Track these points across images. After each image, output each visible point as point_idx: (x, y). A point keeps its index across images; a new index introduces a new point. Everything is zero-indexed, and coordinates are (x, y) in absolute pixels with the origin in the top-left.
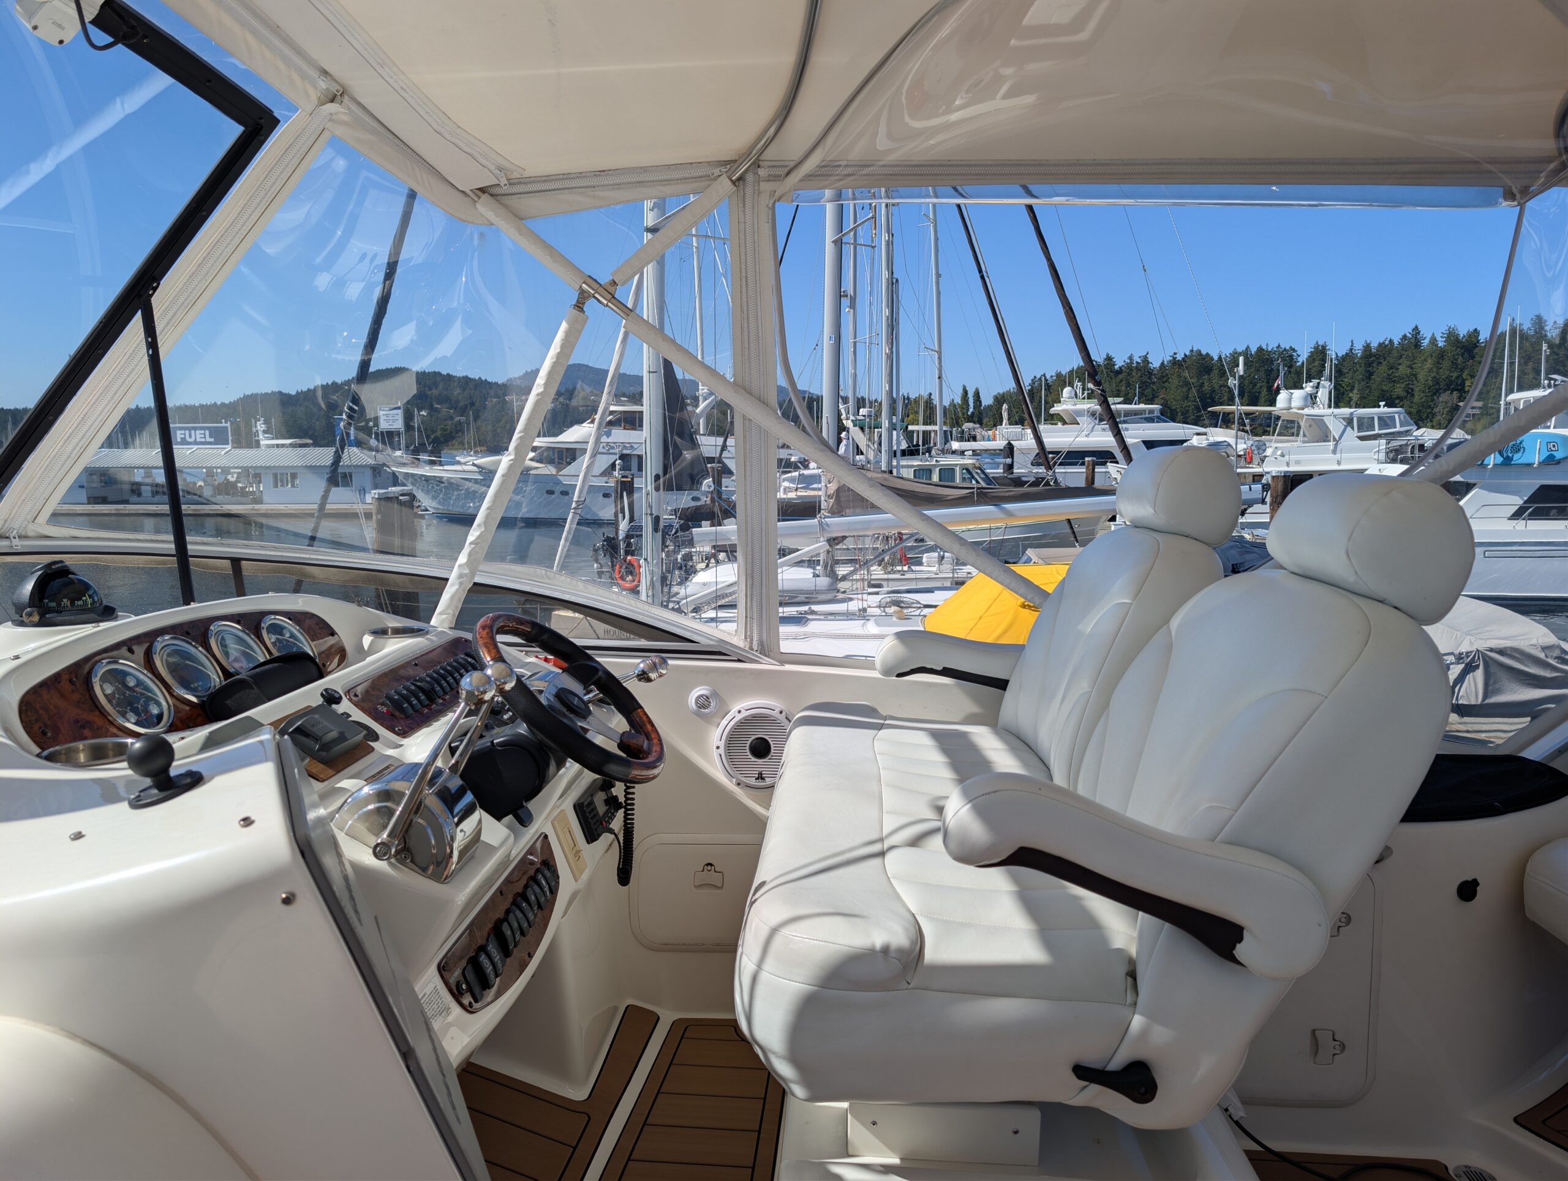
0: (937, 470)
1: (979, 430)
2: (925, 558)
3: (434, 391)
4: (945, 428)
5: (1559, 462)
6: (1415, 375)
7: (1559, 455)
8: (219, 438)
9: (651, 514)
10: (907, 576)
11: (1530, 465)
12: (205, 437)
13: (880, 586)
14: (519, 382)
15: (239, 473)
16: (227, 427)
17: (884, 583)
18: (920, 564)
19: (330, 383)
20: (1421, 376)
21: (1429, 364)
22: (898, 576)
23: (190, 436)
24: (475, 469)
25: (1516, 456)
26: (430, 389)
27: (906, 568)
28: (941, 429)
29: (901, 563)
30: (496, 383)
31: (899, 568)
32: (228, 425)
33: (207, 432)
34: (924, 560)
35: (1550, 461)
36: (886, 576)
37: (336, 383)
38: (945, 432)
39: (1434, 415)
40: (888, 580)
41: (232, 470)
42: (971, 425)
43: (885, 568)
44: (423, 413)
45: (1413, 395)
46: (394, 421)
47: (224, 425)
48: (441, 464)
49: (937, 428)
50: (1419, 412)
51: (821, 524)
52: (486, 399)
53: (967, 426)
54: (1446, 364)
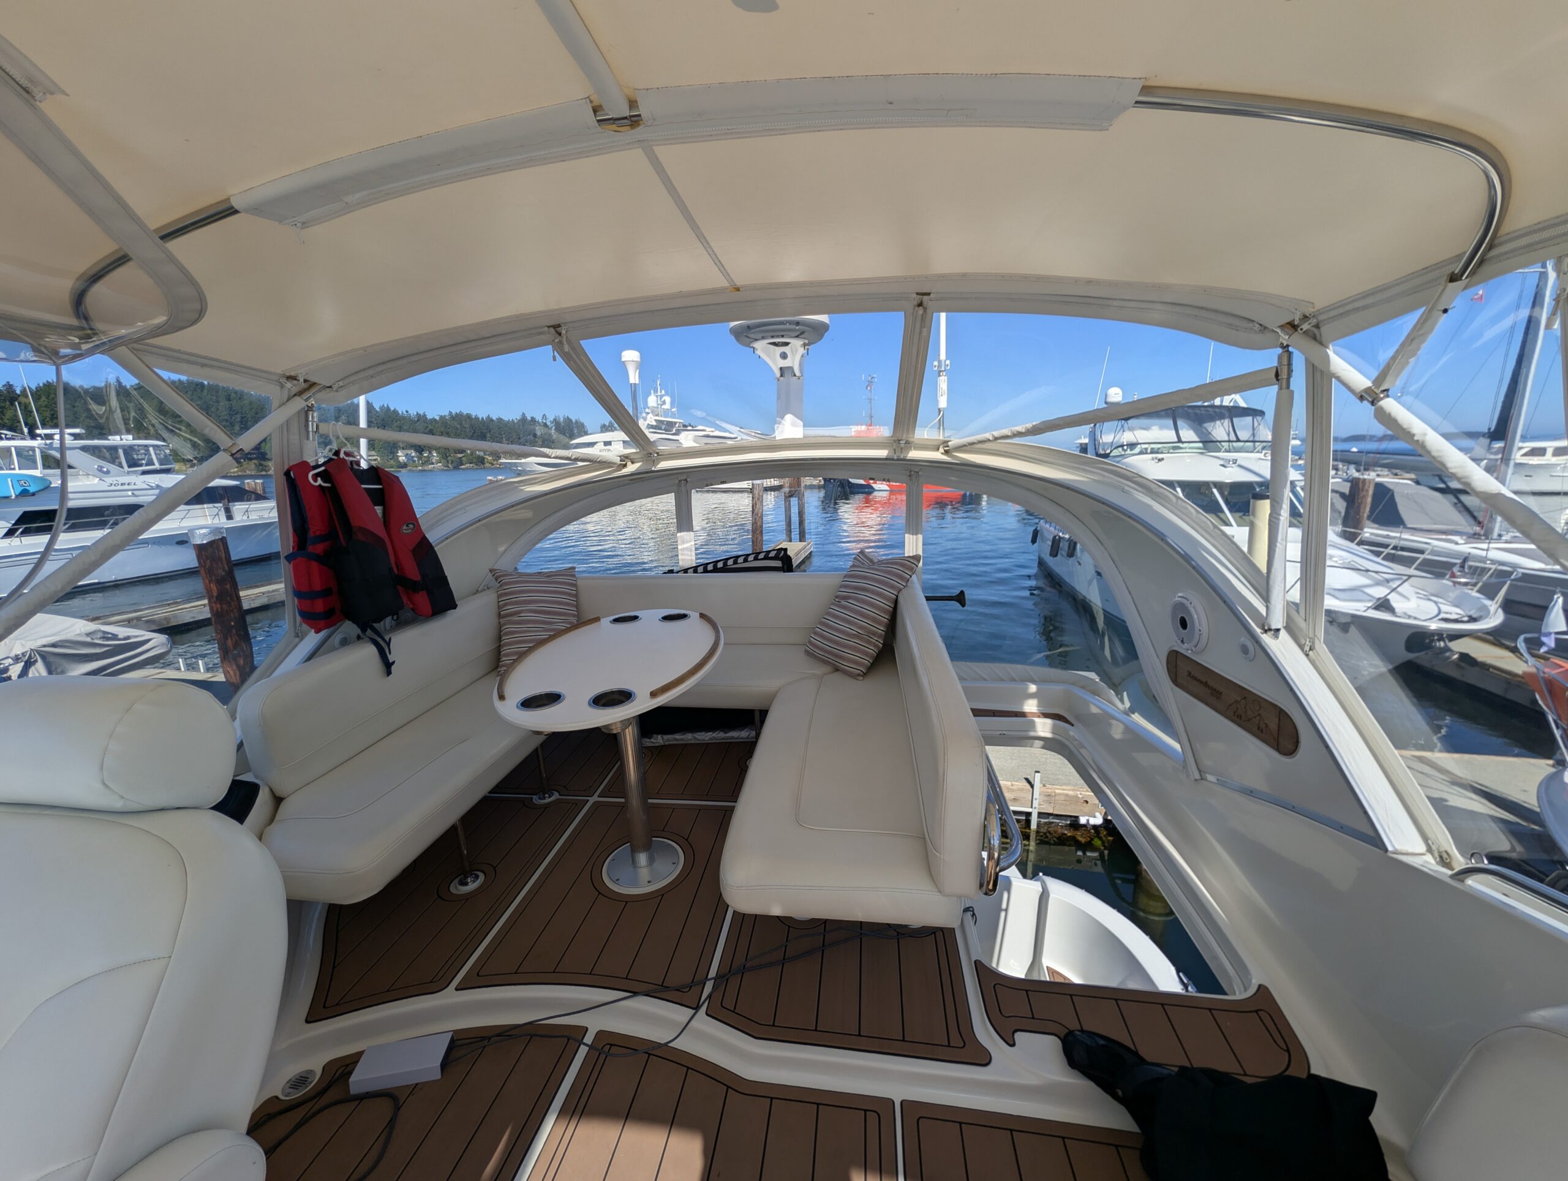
5: (33, 494)
11: (8, 497)
35: (24, 493)
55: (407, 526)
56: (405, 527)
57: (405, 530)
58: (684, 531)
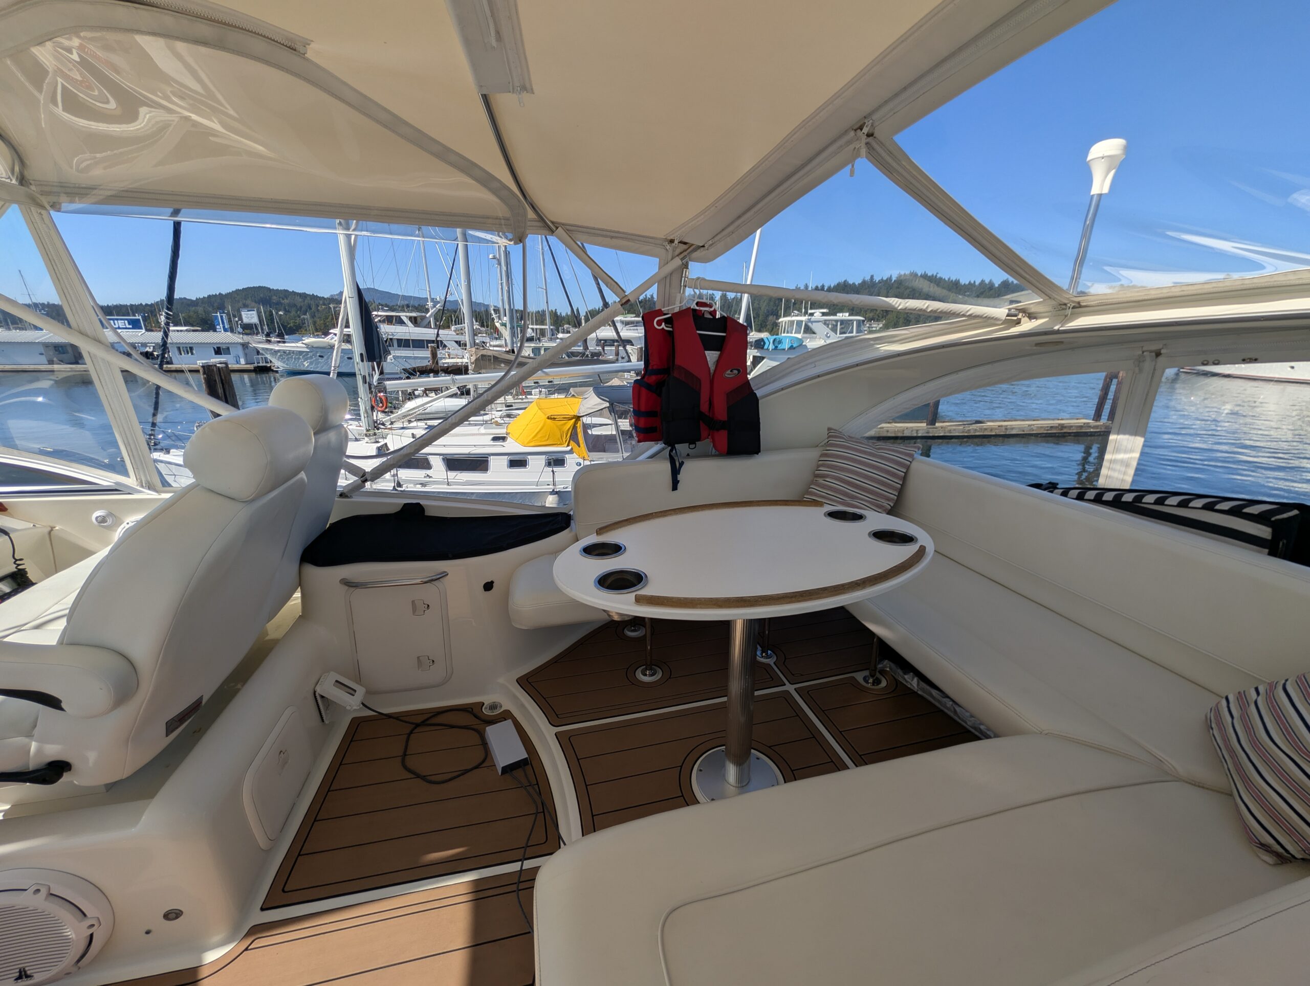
0: (543, 348)
1: (571, 329)
2: (533, 391)
3: (285, 300)
4: (551, 327)
5: (794, 348)
6: (760, 308)
7: (795, 346)
8: (135, 325)
9: (361, 374)
10: (524, 401)
11: (784, 349)
12: (125, 325)
13: (511, 406)
14: (337, 297)
15: (154, 347)
16: (139, 319)
17: (513, 404)
18: (531, 395)
19: (218, 294)
20: (762, 308)
21: (765, 304)
22: (520, 401)
23: (115, 324)
24: (304, 346)
25: (779, 346)
26: (283, 299)
27: (524, 397)
28: (549, 327)
29: (521, 395)
30: (323, 298)
31: (521, 397)
32: (140, 318)
33: (126, 322)
34: (533, 393)
35: (791, 348)
36: (513, 401)
37: (222, 294)
38: (552, 329)
39: (767, 326)
40: (515, 403)
41: (148, 345)
42: (568, 326)
43: (514, 397)
44: (281, 313)
45: (759, 317)
46: (252, 318)
47: (137, 317)
48: (284, 342)
49: (547, 327)
50: (761, 324)
51: (453, 379)
52: (318, 306)
53: (566, 326)
54: (772, 303)
55: (731, 371)
56: (729, 372)
57: (728, 374)
58: (1124, 434)
